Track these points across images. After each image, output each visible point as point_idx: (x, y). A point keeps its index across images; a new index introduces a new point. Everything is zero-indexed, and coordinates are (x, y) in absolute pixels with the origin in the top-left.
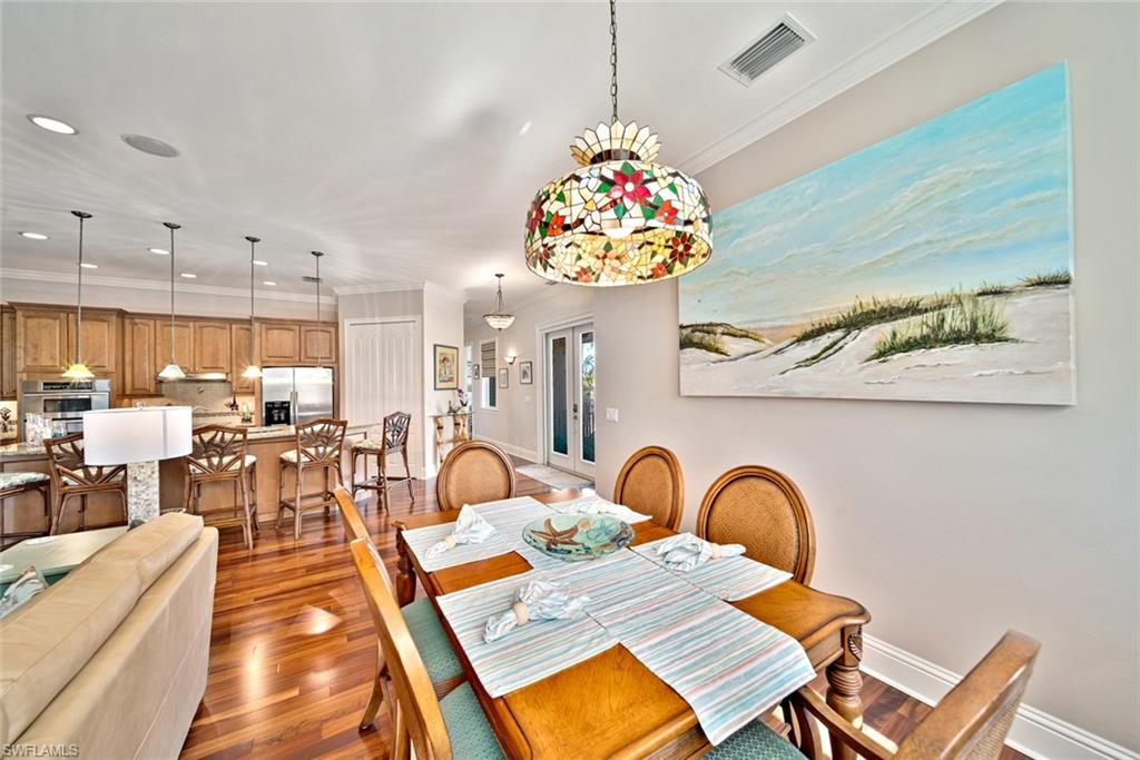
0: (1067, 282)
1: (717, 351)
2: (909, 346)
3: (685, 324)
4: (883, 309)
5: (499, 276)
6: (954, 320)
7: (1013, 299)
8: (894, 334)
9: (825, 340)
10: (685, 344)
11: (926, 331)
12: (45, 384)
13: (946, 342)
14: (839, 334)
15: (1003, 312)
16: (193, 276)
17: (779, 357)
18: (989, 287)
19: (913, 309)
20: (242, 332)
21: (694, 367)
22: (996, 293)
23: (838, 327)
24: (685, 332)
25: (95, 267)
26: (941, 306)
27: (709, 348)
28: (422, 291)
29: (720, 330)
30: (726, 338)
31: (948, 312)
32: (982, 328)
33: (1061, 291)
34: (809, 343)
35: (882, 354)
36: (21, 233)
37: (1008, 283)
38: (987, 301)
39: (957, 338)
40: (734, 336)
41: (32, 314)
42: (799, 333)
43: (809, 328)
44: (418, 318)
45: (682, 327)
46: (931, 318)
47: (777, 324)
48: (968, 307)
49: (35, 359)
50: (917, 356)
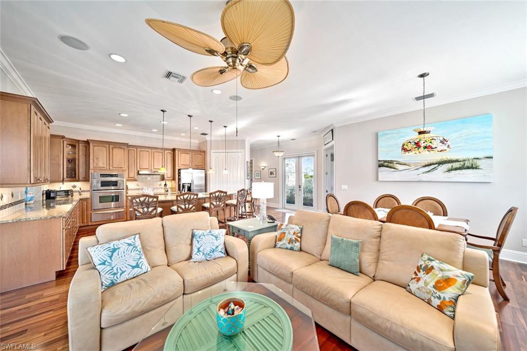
0: (492, 158)
1: (394, 168)
2: (456, 169)
3: (381, 160)
4: (449, 160)
5: (278, 136)
6: (467, 164)
7: (481, 160)
8: (452, 166)
9: (432, 167)
10: (380, 166)
11: (460, 166)
12: (101, 175)
13: (465, 169)
14: (436, 165)
15: (479, 163)
16: (156, 130)
17: (417, 171)
18: (475, 157)
19: (457, 161)
20: (169, 154)
21: (384, 172)
22: (477, 159)
23: (436, 164)
24: (381, 162)
25: (121, 125)
26: (464, 161)
27: (391, 167)
28: (245, 140)
29: (395, 162)
30: (397, 165)
31: (466, 162)
32: (474, 166)
33: (491, 159)
34: (427, 167)
35: (449, 171)
36: (120, 114)
37: (480, 157)
38: (476, 160)
39: (468, 168)
40: (401, 164)
41: (96, 144)
42: (424, 165)
43: (427, 164)
44: (243, 151)
45: (379, 161)
46: (462, 163)
47: (416, 162)
48: (471, 161)
49: (97, 164)
50: (458, 171)
